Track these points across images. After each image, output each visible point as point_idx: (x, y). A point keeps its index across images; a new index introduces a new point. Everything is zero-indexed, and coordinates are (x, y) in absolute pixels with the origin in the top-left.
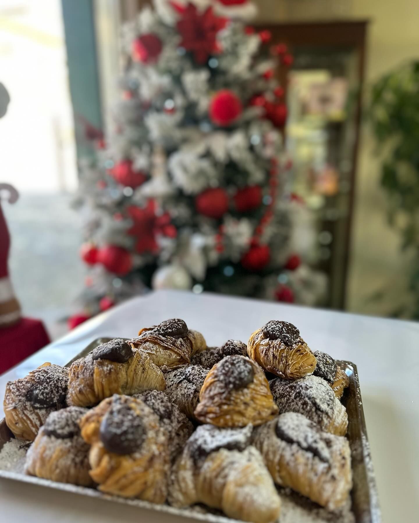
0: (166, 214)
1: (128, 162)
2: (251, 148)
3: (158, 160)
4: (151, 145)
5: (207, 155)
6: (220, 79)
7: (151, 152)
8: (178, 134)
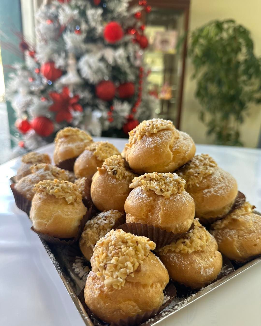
0: (76, 97)
1: (51, 62)
2: (128, 58)
3: (71, 62)
4: (66, 52)
5: (103, 59)
6: (109, 16)
7: (67, 57)
8: (84, 47)
